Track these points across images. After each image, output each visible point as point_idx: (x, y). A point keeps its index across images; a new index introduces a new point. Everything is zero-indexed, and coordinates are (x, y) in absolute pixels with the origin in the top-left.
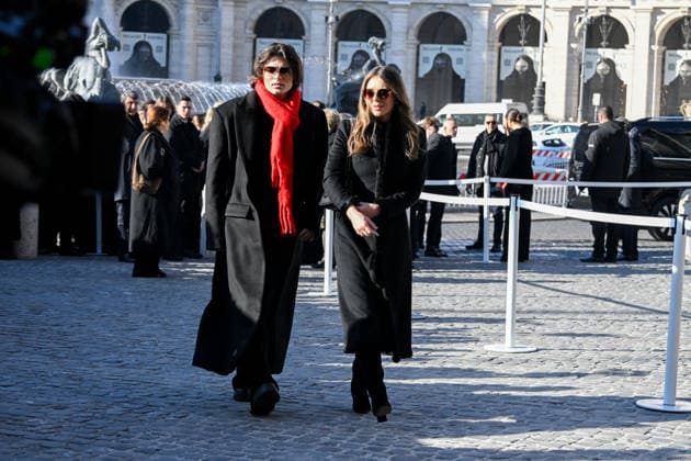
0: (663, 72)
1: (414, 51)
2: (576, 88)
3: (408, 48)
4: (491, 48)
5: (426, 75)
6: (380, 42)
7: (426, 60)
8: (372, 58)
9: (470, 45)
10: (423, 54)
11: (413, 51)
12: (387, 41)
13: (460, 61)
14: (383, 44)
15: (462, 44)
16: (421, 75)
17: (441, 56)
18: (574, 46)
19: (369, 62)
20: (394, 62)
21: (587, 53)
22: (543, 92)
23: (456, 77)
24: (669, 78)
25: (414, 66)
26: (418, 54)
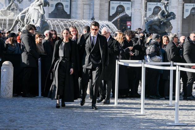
3: (179, 5)
5: (187, 17)
6: (166, 2)
7: (187, 11)
8: (162, 10)
10: (186, 8)
11: (181, 7)
12: (169, 2)
14: (167, 3)
16: (185, 17)
17: (194, 9)
25: (182, 13)
26: (183, 8)
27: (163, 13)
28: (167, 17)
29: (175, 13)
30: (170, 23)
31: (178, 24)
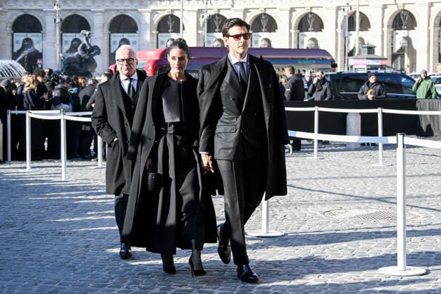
0: (252, 45)
1: (108, 38)
3: (104, 36)
4: (152, 35)
5: (115, 52)
6: (87, 33)
8: (83, 43)
9: (140, 33)
12: (91, 32)
13: (134, 43)
14: (89, 34)
15: (135, 32)
17: (124, 40)
18: (200, 32)
19: (81, 45)
21: (208, 36)
25: (108, 46)
26: (110, 40)
27: (84, 47)
28: (89, 53)
30: (94, 60)
31: (103, 60)
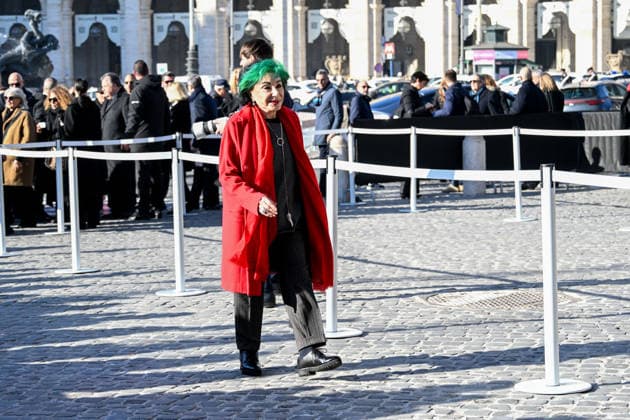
0: (307, 30)
1: (70, 22)
2: (226, 49)
3: (63, 19)
4: (143, 15)
5: (83, 44)
6: (36, 14)
7: (82, 30)
8: (30, 30)
9: (123, 14)
10: (79, 24)
11: (68, 22)
12: (42, 13)
13: (114, 29)
14: (39, 16)
15: (115, 13)
16: (78, 44)
17: (97, 25)
18: (222, 9)
20: (50, 33)
21: (235, 16)
22: (196, 54)
23: (112, 45)
24: (313, 36)
25: (71, 36)
26: (73, 24)
27: (31, 37)
28: (40, 47)
29: (57, 36)
30: (48, 58)
31: (64, 58)
